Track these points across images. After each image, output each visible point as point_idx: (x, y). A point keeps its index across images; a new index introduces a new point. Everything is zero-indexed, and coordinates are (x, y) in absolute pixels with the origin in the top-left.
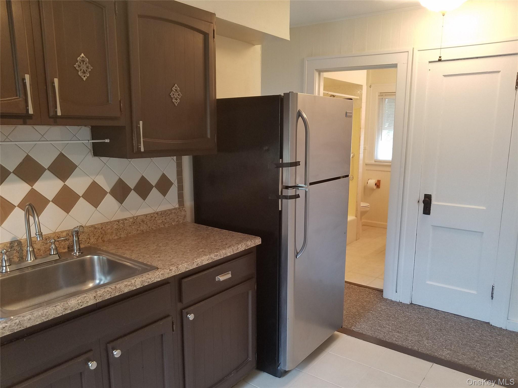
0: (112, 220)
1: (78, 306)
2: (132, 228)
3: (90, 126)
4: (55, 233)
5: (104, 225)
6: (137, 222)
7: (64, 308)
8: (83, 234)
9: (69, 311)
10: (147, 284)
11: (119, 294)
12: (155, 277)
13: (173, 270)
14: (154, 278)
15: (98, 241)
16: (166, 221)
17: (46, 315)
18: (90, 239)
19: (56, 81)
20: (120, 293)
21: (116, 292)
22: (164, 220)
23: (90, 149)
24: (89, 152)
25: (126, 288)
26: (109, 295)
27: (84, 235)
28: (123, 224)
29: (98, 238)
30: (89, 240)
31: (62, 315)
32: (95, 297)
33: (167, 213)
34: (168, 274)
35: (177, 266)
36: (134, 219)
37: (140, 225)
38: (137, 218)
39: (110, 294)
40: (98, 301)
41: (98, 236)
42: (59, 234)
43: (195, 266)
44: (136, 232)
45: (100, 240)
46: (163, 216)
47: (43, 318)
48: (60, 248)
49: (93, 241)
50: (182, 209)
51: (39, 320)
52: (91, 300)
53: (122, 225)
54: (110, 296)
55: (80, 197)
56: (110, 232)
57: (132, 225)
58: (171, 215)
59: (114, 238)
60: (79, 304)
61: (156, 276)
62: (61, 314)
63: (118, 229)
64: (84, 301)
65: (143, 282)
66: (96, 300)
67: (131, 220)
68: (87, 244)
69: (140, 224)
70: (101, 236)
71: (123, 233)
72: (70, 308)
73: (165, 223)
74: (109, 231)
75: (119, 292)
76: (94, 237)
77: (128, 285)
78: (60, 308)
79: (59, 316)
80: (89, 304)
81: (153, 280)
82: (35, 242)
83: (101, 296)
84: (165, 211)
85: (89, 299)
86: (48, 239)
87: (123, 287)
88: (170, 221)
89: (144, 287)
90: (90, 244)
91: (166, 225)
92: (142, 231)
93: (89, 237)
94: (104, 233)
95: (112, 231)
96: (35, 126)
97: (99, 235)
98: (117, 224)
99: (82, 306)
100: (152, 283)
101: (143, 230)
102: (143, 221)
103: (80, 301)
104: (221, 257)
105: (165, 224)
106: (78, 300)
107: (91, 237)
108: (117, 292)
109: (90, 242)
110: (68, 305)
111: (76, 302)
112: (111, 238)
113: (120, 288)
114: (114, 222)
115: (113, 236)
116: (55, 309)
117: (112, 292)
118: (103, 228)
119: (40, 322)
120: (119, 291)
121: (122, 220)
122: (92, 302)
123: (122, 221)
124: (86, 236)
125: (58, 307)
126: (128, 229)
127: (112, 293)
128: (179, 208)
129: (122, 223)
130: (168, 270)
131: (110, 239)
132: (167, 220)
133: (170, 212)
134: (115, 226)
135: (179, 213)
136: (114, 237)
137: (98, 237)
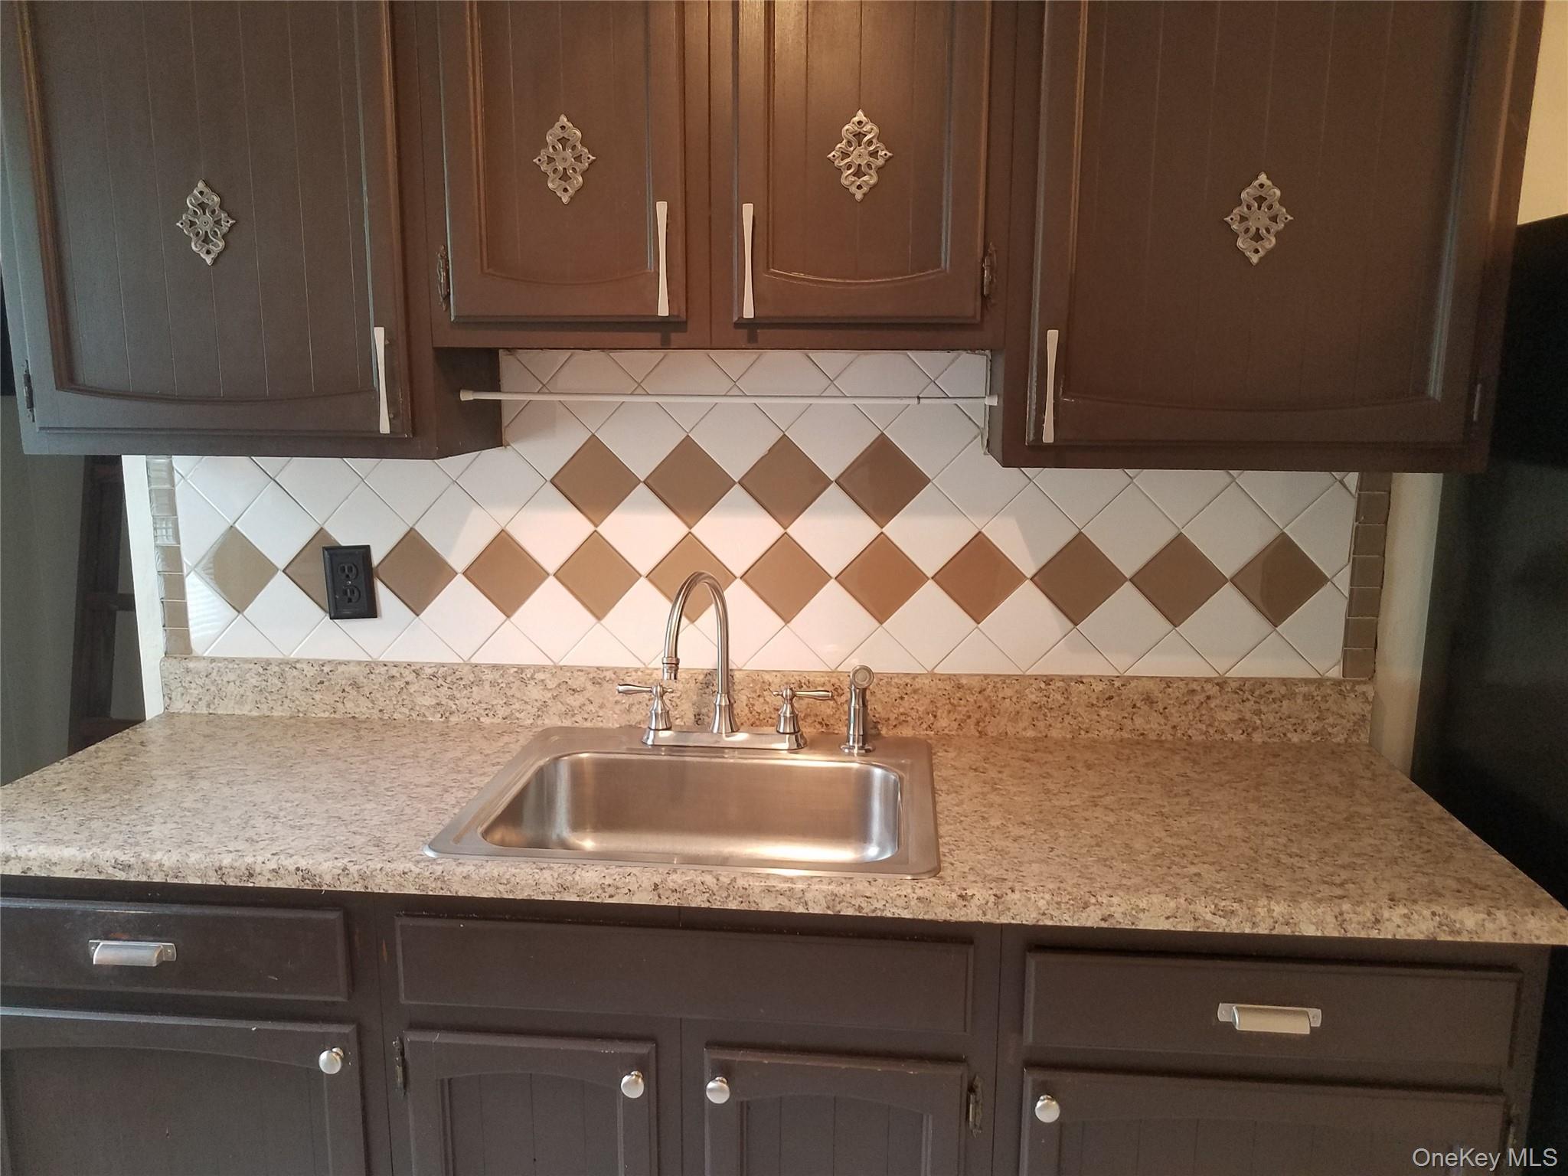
0: (1028, 673)
1: (600, 891)
2: (1098, 715)
3: (987, 352)
4: (833, 672)
5: (992, 684)
6: (1123, 697)
7: (559, 881)
8: (916, 697)
9: (574, 899)
10: (850, 912)
11: (739, 908)
12: (890, 901)
13: (975, 901)
14: (884, 903)
15: (964, 730)
16: (1261, 720)
17: (508, 883)
18: (935, 717)
19: (748, 210)
20: (744, 907)
21: (729, 895)
22: (1248, 716)
23: (983, 426)
24: (975, 438)
25: (767, 896)
26: (705, 899)
27: (919, 700)
28: (1063, 693)
29: (965, 720)
30: (932, 718)
31: (552, 899)
32: (656, 885)
33: (1271, 692)
34: (951, 906)
35: (998, 893)
36: (1113, 684)
37: (1134, 713)
38: (1123, 685)
39: (708, 895)
40: (664, 902)
41: (964, 713)
42: (841, 679)
43: (1090, 919)
44: (1112, 730)
45: (972, 727)
46: (1248, 699)
47: (501, 888)
48: (837, 719)
49: (944, 725)
50: (1354, 686)
51: (489, 888)
52: (641, 891)
53: (1058, 696)
54: (709, 901)
55: (928, 579)
56: (1010, 709)
57: (1101, 705)
58: (1285, 703)
59: (1024, 733)
60: (604, 888)
61: (891, 898)
62: (549, 896)
63: (1040, 707)
64: (620, 884)
65: (837, 899)
66: (660, 898)
67: (1099, 687)
68: (924, 730)
69: (1134, 706)
70: (977, 716)
71: (1060, 726)
72: (577, 889)
73: (1255, 729)
74: (1008, 705)
75: (742, 902)
76: (949, 712)
77: (777, 891)
78: (549, 879)
79: (543, 898)
80: (636, 900)
81: (879, 905)
82: (770, 685)
83: (676, 890)
84: (1262, 682)
85: (637, 885)
86: (804, 686)
87: (757, 891)
88: (1278, 725)
89: (838, 917)
90: (933, 733)
91: (1258, 738)
92: (1143, 734)
93: (934, 709)
94: (989, 709)
95: (1018, 707)
96: (812, 353)
97: (968, 711)
98: (1040, 689)
99: (614, 898)
100: (874, 915)
101: (1144, 730)
102: (1149, 700)
103: (608, 881)
104: (1252, 928)
105: (1250, 730)
106: (604, 876)
107: (940, 711)
108: (734, 898)
109: (933, 727)
110: (574, 879)
111: (597, 880)
112: (1011, 730)
113: (746, 889)
114: (1032, 681)
115: (1021, 725)
116: (536, 876)
117: (715, 890)
118: (988, 692)
119: (492, 895)
120: (740, 897)
121: (1063, 681)
122: (643, 898)
123: (1061, 684)
124: (923, 704)
125: (547, 874)
126: (1084, 715)
127: (714, 894)
128: (1337, 683)
129: (1058, 688)
130: (954, 896)
131: (1006, 733)
132: (1263, 717)
133: (1283, 690)
134: (1032, 693)
135: (1331, 700)
136: (1025, 729)
137: (965, 718)
